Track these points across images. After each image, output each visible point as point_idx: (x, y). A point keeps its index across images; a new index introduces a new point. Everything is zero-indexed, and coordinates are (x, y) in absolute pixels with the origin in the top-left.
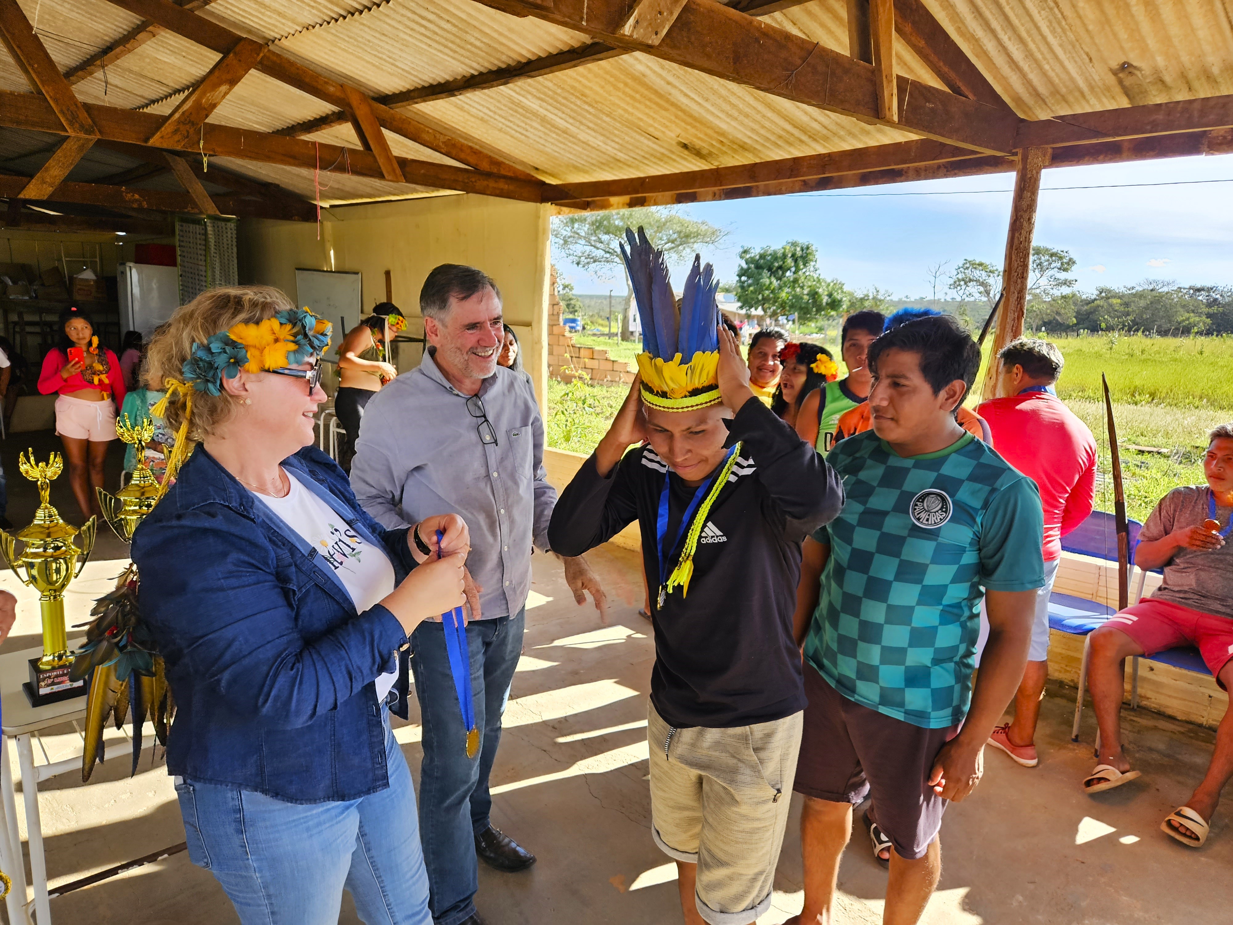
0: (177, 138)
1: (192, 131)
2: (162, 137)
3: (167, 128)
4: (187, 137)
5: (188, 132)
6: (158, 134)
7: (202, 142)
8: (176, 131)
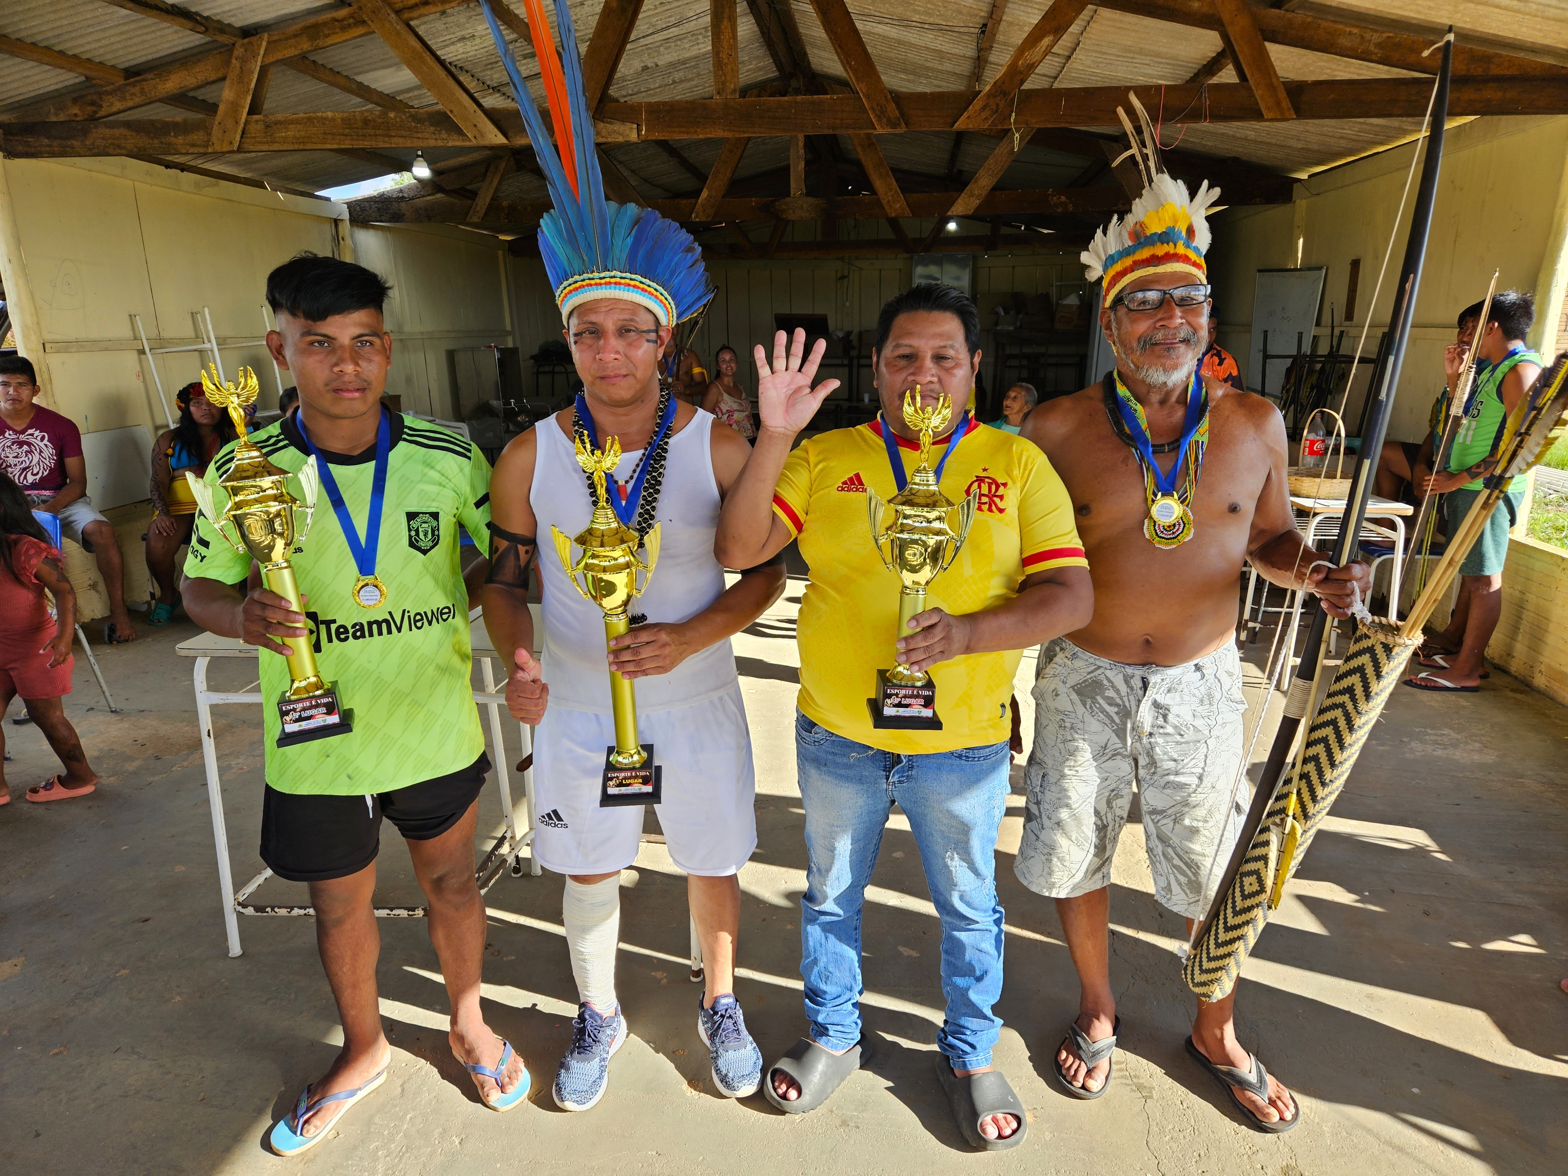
0: (984, 115)
1: (1002, 104)
2: (969, 117)
3: (977, 104)
4: (997, 111)
5: (997, 105)
6: (965, 114)
7: (1014, 114)
8: (984, 108)
